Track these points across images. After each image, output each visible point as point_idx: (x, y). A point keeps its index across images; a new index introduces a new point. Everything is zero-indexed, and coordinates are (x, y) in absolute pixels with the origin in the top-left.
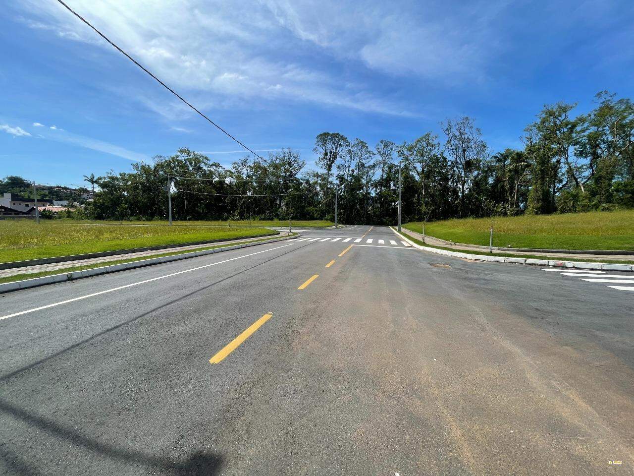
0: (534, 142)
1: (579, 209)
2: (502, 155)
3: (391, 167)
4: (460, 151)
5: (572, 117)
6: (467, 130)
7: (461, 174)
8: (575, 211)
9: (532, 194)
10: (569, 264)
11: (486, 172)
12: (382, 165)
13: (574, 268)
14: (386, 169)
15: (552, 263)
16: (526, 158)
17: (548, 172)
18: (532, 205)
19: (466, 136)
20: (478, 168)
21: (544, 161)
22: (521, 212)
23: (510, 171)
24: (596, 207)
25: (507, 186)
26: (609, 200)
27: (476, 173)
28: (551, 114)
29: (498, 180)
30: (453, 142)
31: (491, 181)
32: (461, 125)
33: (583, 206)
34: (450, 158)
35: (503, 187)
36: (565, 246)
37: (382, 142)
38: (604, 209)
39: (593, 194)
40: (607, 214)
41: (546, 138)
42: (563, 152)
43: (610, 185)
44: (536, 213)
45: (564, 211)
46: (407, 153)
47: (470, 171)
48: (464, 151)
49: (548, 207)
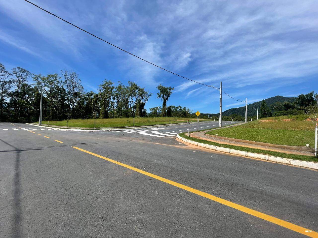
0: (102, 92)
1: (114, 117)
2: (90, 93)
3: (25, 85)
4: (72, 87)
5: (112, 85)
6: (75, 79)
7: (72, 98)
8: (114, 118)
9: (101, 111)
10: (113, 130)
11: (83, 99)
12: (18, 83)
13: (114, 131)
14: (21, 86)
15: (110, 130)
16: (99, 97)
17: (106, 104)
18: (102, 115)
19: (75, 81)
20: (80, 97)
21: (105, 100)
22: (98, 118)
23: (94, 101)
24: (118, 117)
25: (92, 107)
26: (121, 115)
27: (79, 99)
28: (107, 83)
29: (88, 104)
30: (68, 82)
31: (85, 103)
32: (72, 75)
33: (115, 116)
34: (67, 90)
35: (91, 107)
36: (112, 126)
37: (19, 68)
38: (120, 118)
39: (118, 113)
40: (121, 119)
41: (105, 91)
42: (110, 97)
43: (121, 110)
44: (103, 118)
45: (111, 118)
46: (40, 80)
47: (76, 98)
48: (74, 88)
49: (106, 116)
